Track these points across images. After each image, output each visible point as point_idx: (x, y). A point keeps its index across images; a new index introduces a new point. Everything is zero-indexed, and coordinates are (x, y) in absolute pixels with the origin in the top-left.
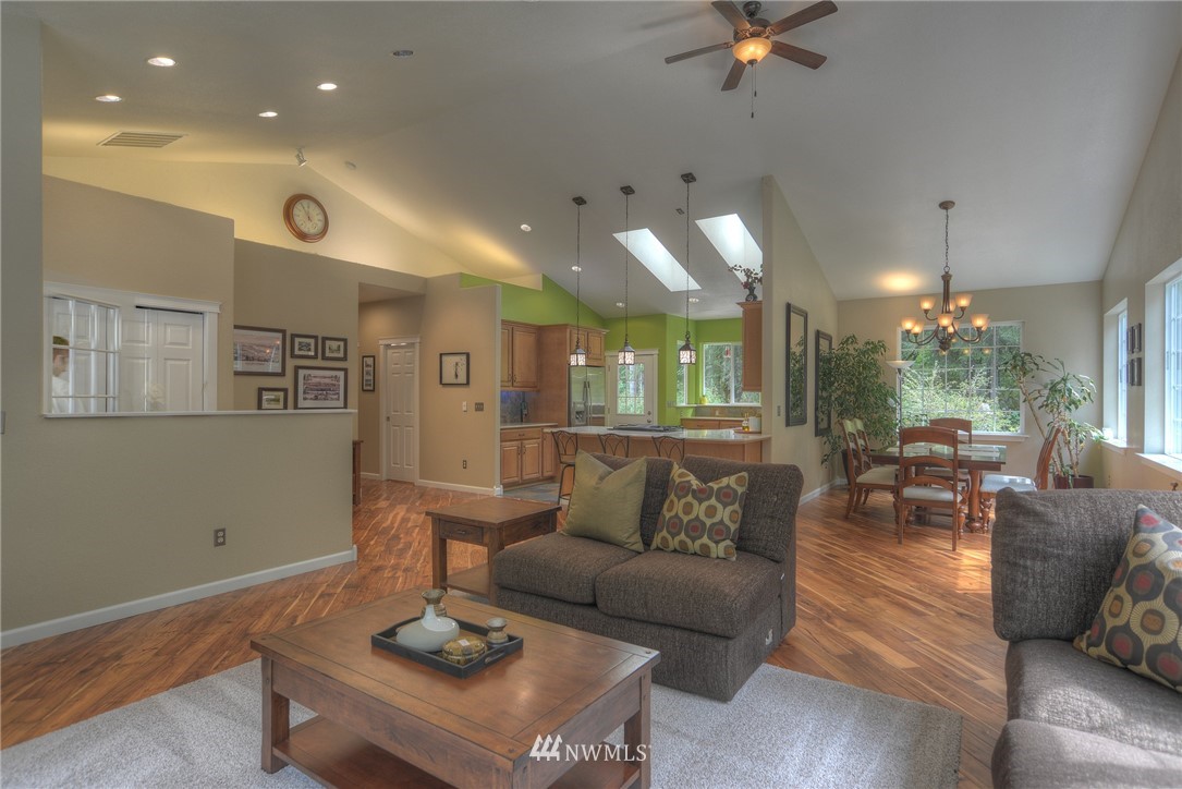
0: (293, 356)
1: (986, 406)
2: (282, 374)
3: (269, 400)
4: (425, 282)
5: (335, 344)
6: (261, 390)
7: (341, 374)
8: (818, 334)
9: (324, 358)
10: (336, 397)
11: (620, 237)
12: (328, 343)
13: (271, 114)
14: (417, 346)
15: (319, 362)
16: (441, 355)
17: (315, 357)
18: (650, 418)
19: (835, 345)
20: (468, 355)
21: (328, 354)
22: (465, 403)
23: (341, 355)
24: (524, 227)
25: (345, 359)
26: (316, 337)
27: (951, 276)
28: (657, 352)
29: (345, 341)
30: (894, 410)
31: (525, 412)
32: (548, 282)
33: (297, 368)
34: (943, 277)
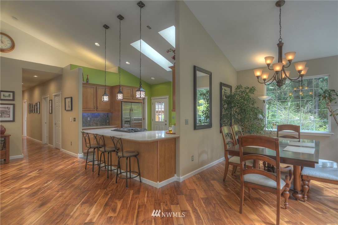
1: (312, 117)
4: (62, 69)
5: (6, 94)
7: (11, 107)
8: (222, 85)
10: (8, 116)
11: (133, 44)
14: (61, 95)
16: (65, 98)
18: (166, 123)
19: (233, 90)
20: (71, 98)
21: (3, 98)
22: (71, 118)
23: (11, 98)
24: (96, 44)
25: (13, 100)
27: (283, 44)
28: (168, 97)
29: (13, 92)
30: (262, 120)
31: (108, 121)
32: (120, 69)
34: (278, 45)
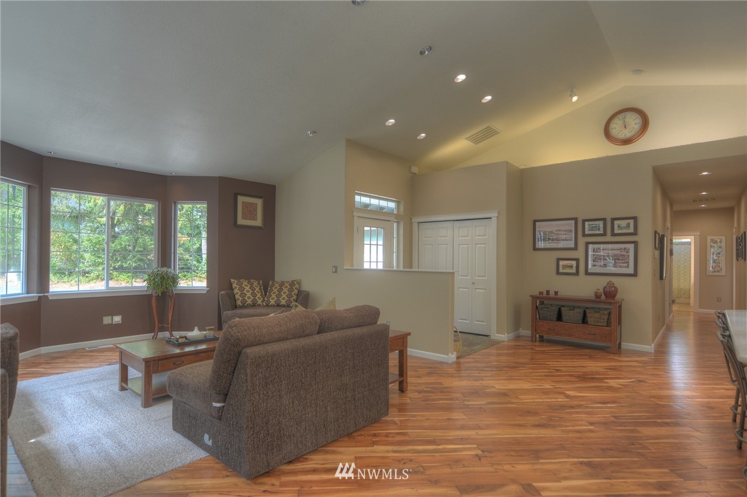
0: (584, 235)
2: (576, 248)
3: (565, 267)
5: (623, 223)
6: (558, 260)
7: (631, 247)
9: (613, 234)
10: (626, 265)
12: (616, 223)
13: (489, 98)
15: (609, 238)
17: (604, 234)
21: (616, 231)
23: (631, 230)
25: (635, 233)
26: (604, 220)
29: (635, 219)
33: (587, 244)
